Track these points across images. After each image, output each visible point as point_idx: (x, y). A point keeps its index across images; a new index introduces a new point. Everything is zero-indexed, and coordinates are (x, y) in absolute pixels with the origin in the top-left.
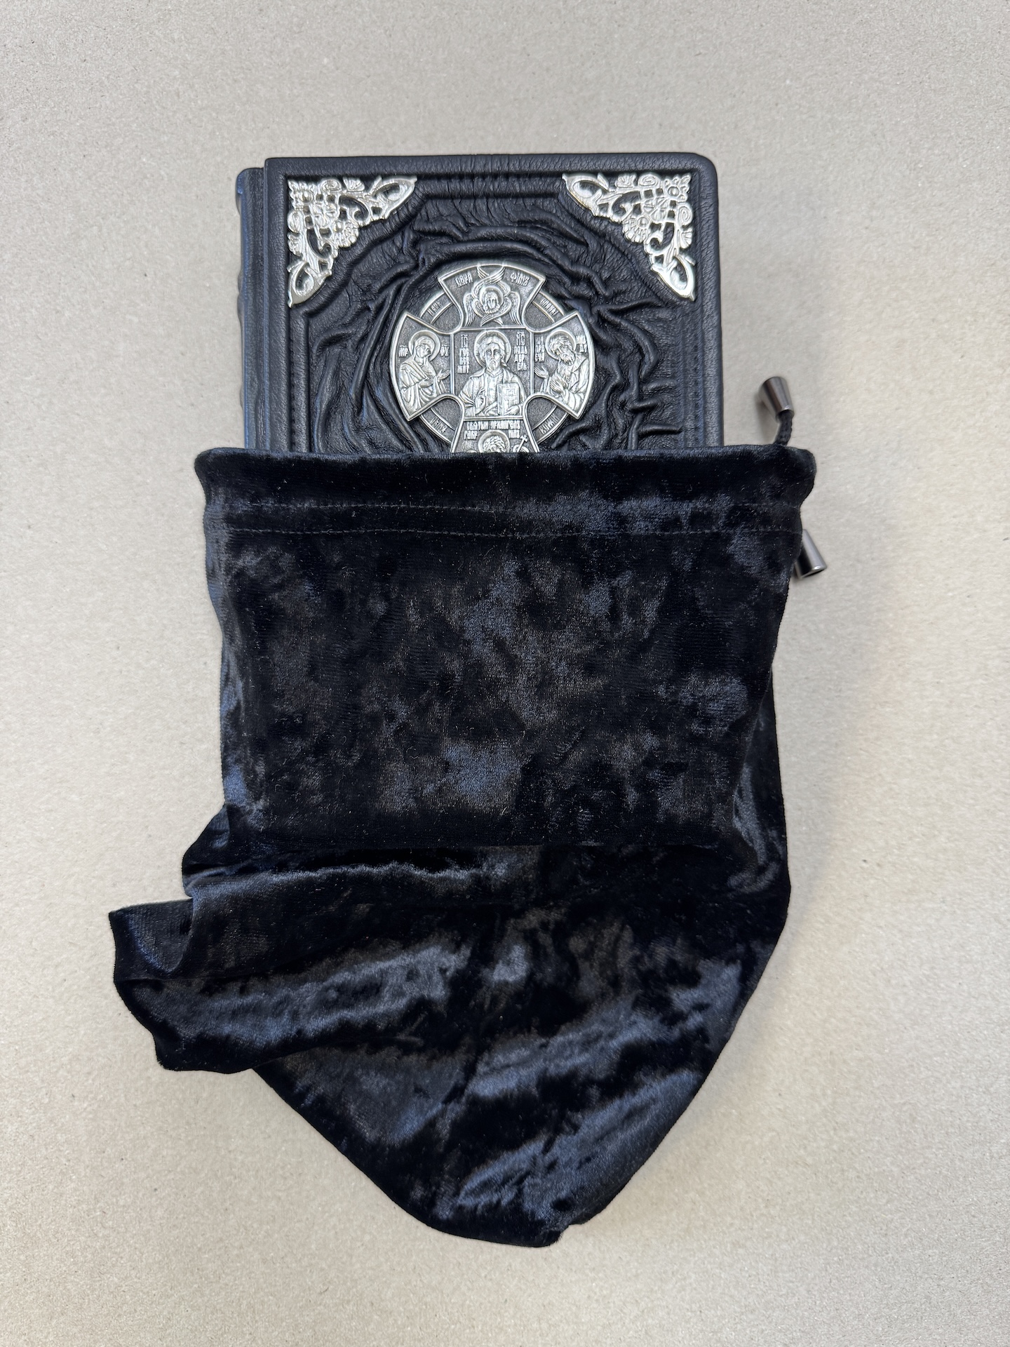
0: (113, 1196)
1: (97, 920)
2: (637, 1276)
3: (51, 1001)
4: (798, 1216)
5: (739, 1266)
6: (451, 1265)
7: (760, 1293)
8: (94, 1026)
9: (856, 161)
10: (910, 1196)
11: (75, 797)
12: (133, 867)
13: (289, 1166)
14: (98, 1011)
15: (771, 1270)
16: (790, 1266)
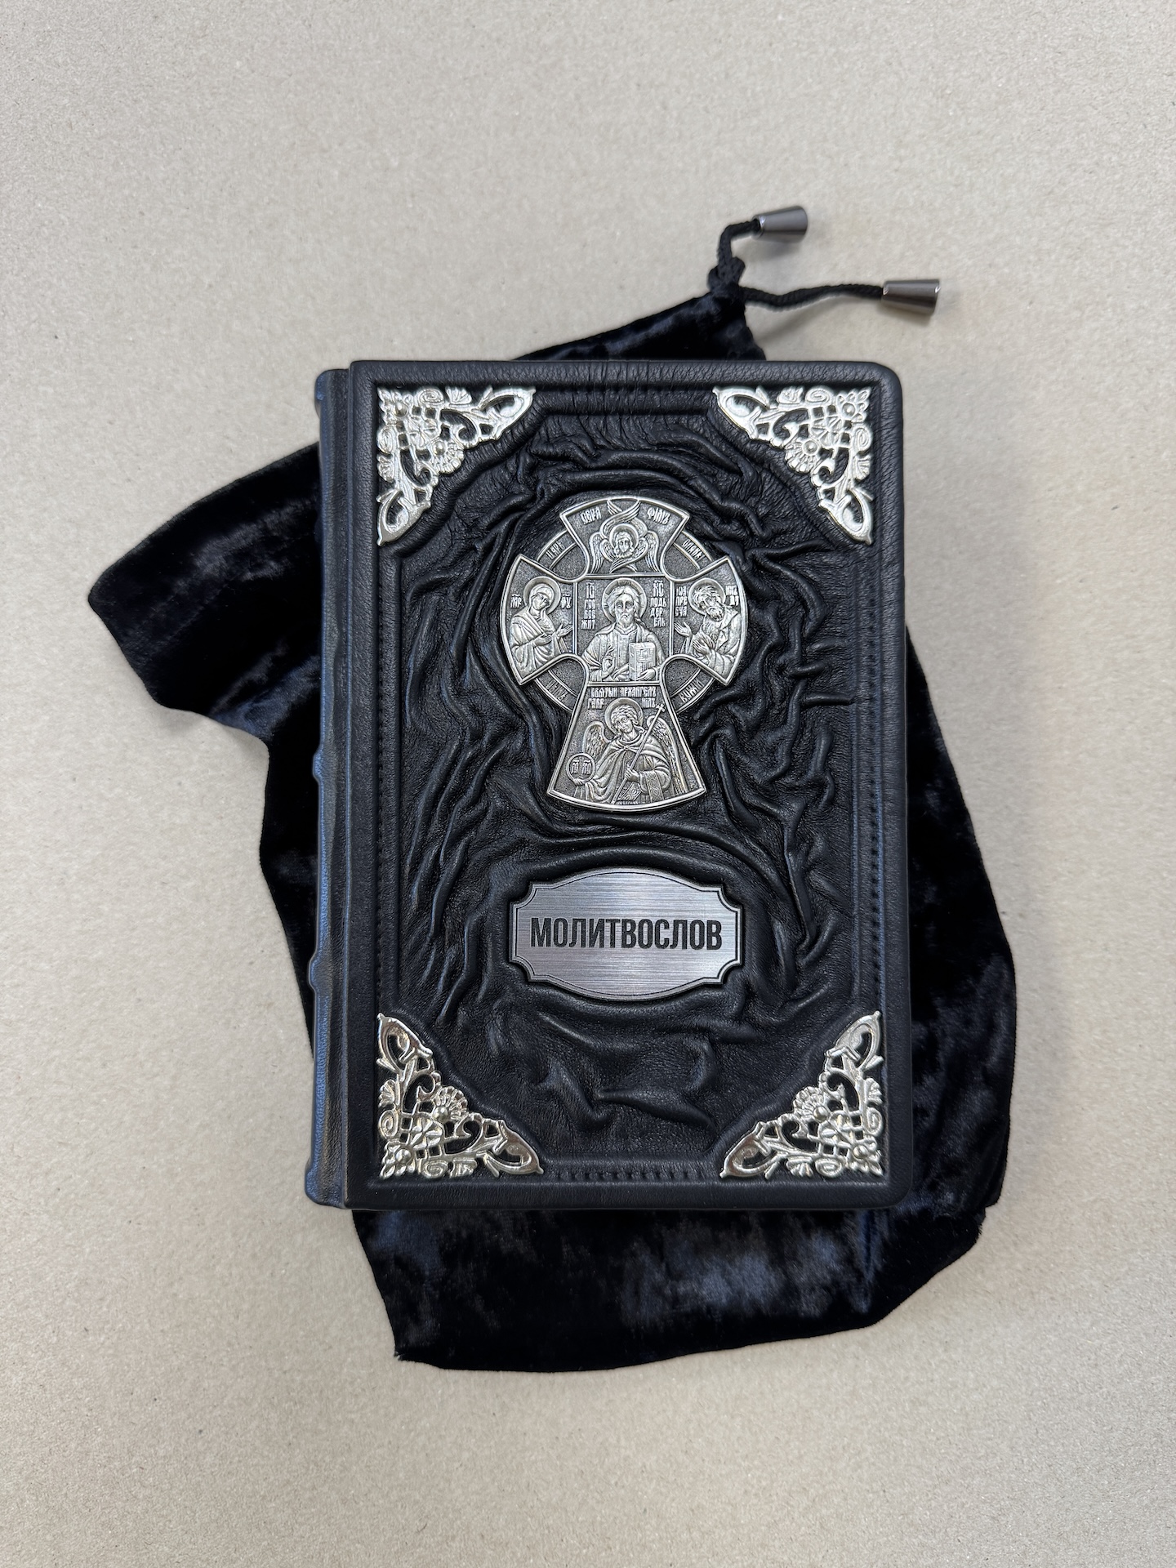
0: (150, 1446)
1: (88, 1110)
2: (800, 1457)
3: (45, 1217)
4: (986, 1357)
5: (923, 1428)
6: (573, 1476)
7: (953, 1458)
8: (101, 1241)
9: (873, 96)
10: (1119, 1314)
11: (45, 966)
12: (124, 1040)
13: (359, 1380)
14: (102, 1221)
15: (963, 1428)
16: (984, 1420)
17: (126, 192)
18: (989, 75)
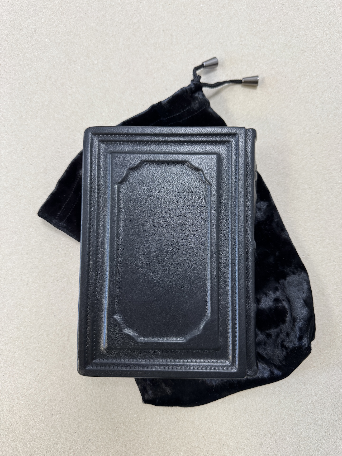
0: (76, 446)
1: (44, 350)
2: (267, 423)
3: (36, 383)
4: (316, 386)
5: (301, 409)
6: (201, 438)
7: (311, 416)
8: (53, 388)
11: (26, 309)
12: (52, 328)
13: (134, 418)
14: (53, 382)
15: (313, 407)
16: (319, 404)
17: (19, 81)
18: (264, 14)
